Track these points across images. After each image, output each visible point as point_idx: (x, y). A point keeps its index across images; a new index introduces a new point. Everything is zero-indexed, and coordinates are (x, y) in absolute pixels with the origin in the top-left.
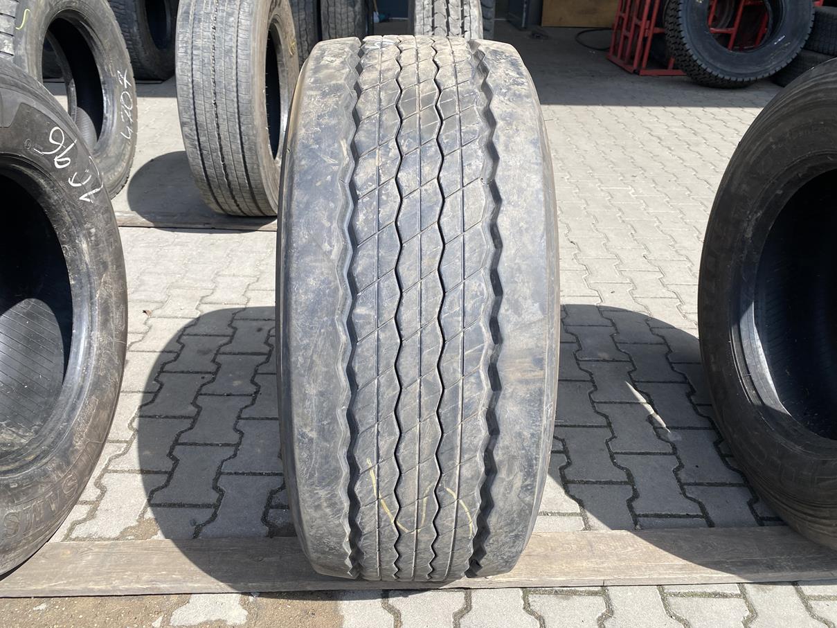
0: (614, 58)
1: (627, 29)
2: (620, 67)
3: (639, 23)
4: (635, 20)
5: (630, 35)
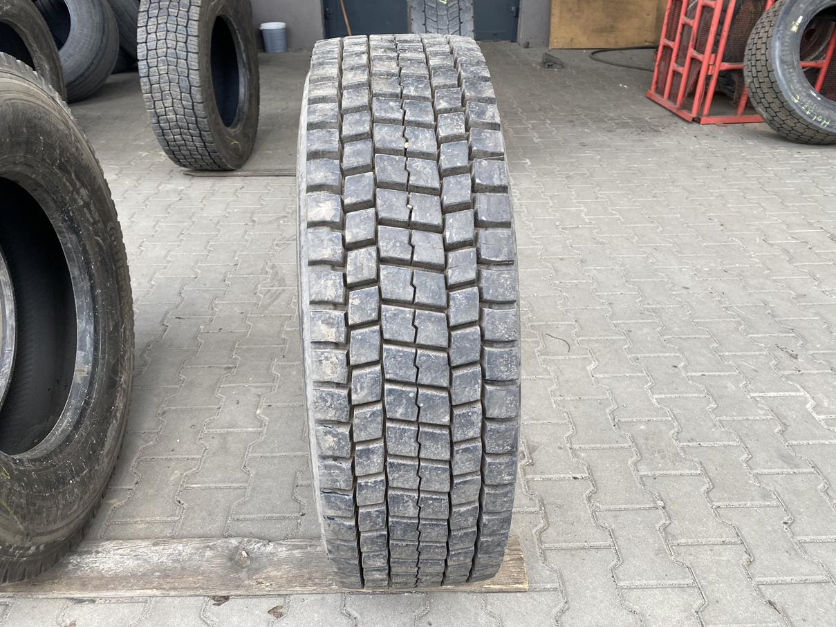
0: (657, 97)
1: (676, 62)
2: (670, 111)
3: (700, 57)
4: (691, 52)
5: (684, 71)
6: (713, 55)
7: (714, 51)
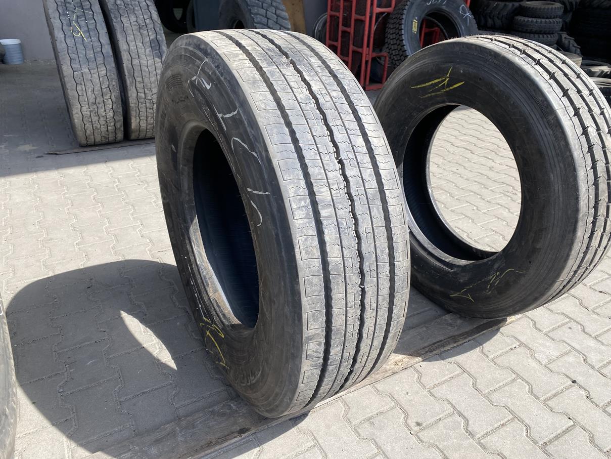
3: (360, 50)
4: (352, 48)
6: (368, 48)
7: (368, 46)
